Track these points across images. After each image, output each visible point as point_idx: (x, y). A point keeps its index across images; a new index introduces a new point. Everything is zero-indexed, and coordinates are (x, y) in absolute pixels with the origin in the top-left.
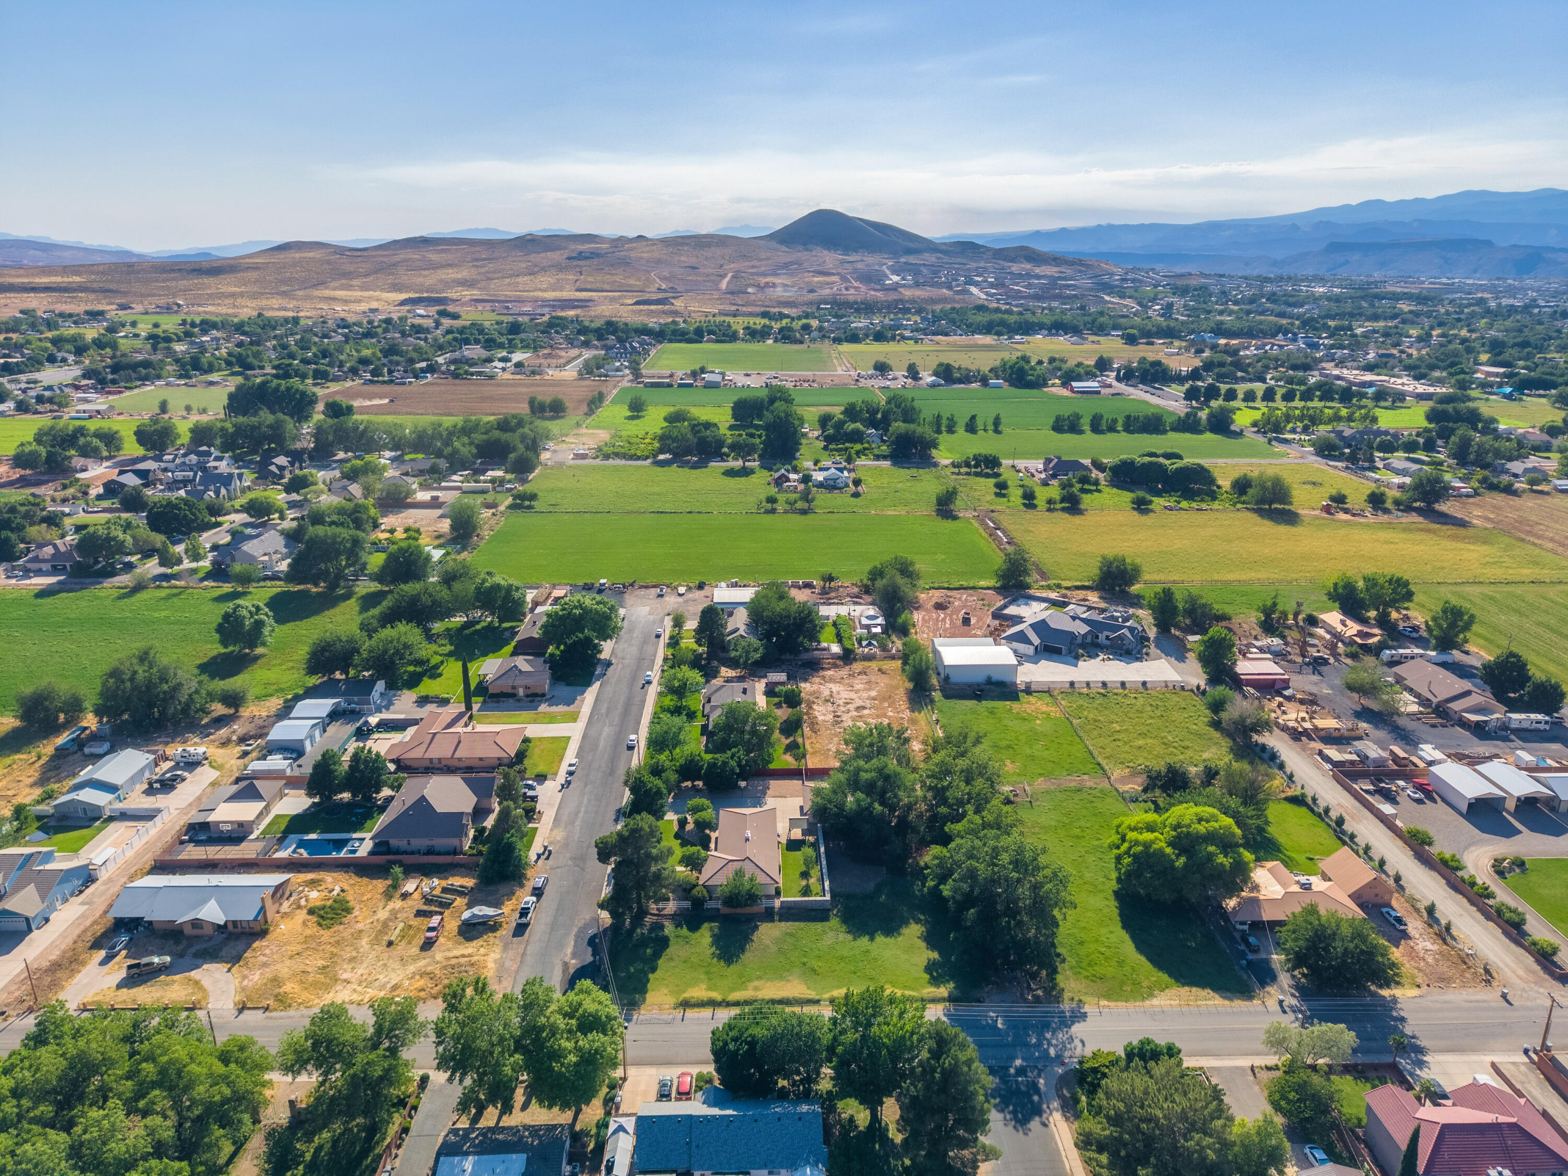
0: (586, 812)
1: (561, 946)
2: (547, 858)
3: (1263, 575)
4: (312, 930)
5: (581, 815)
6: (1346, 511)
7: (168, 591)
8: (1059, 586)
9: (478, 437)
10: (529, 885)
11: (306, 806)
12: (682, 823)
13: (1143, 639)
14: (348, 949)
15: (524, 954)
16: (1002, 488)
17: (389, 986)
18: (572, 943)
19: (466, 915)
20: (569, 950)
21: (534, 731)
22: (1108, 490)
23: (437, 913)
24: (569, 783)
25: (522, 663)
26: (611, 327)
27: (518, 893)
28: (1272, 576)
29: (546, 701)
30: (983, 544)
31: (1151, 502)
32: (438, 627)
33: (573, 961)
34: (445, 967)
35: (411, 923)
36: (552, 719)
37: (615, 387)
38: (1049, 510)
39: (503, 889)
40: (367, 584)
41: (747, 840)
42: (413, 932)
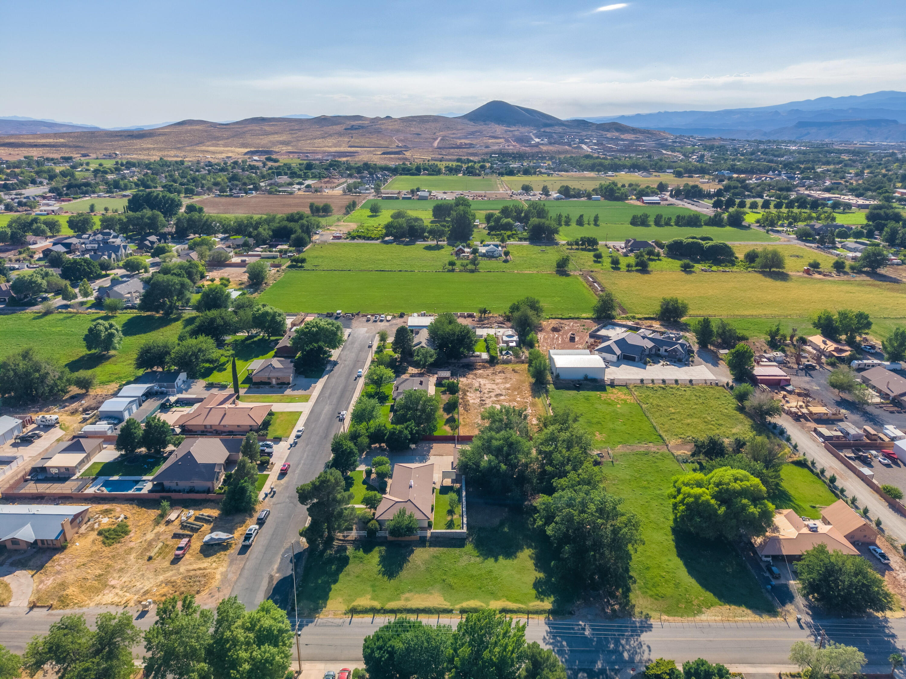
0: (304, 464)
1: (271, 562)
2: (272, 497)
3: (768, 311)
4: (99, 546)
5: (300, 466)
6: (820, 273)
7: (65, 315)
8: (634, 318)
9: (275, 225)
10: (256, 516)
11: (116, 457)
12: (369, 473)
13: (690, 352)
14: (120, 562)
15: (243, 568)
16: (598, 257)
17: (142, 591)
18: (279, 560)
19: (207, 538)
20: (276, 566)
21: (277, 407)
22: (666, 259)
23: (187, 536)
24: (296, 443)
25: (276, 363)
26: (367, 166)
27: (248, 522)
28: (774, 312)
29: (290, 387)
30: (585, 291)
31: (693, 267)
32: (229, 339)
33: (277, 575)
34: (185, 578)
35: (168, 543)
36: (292, 400)
37: (364, 199)
38: (628, 271)
39: (238, 518)
40: (190, 312)
41: (411, 487)
42: (167, 550)
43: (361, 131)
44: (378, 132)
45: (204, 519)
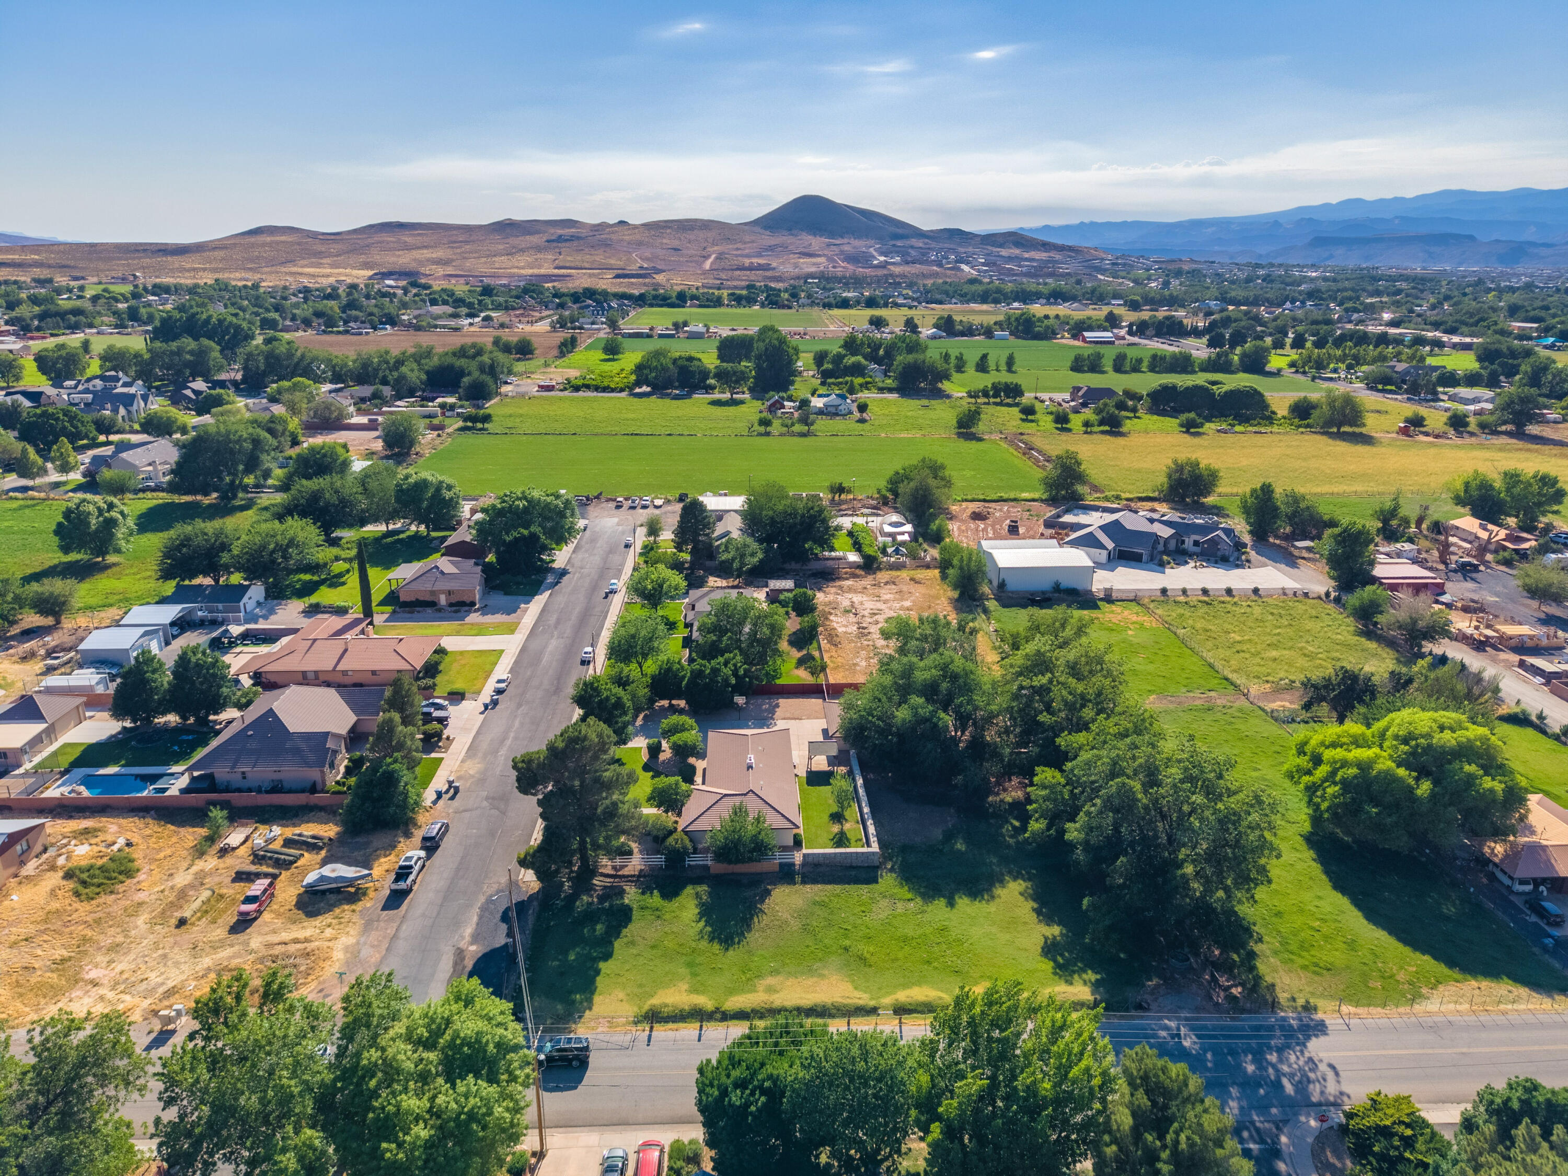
0: (515, 738)
1: (456, 924)
2: (452, 798)
4: (65, 901)
5: (508, 742)
6: (1427, 434)
8: (1118, 498)
9: (429, 363)
10: (418, 834)
11: (114, 732)
12: (654, 750)
13: (1239, 546)
14: (111, 931)
15: (395, 937)
16: (1028, 413)
17: (161, 990)
18: (475, 919)
19: (311, 877)
20: (468, 931)
21: (453, 642)
22: (1149, 416)
23: (266, 875)
24: (495, 703)
25: (448, 565)
26: (590, 293)
27: (401, 846)
29: (476, 611)
30: (1017, 461)
31: (1201, 426)
32: (349, 535)
33: (473, 948)
34: (261, 960)
35: (224, 891)
36: (481, 631)
37: (589, 337)
38: (1087, 432)
39: (378, 839)
41: (750, 767)
42: (221, 905)
43: (575, 243)
44: (606, 245)
45: (305, 843)
